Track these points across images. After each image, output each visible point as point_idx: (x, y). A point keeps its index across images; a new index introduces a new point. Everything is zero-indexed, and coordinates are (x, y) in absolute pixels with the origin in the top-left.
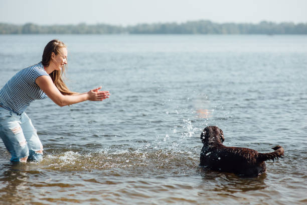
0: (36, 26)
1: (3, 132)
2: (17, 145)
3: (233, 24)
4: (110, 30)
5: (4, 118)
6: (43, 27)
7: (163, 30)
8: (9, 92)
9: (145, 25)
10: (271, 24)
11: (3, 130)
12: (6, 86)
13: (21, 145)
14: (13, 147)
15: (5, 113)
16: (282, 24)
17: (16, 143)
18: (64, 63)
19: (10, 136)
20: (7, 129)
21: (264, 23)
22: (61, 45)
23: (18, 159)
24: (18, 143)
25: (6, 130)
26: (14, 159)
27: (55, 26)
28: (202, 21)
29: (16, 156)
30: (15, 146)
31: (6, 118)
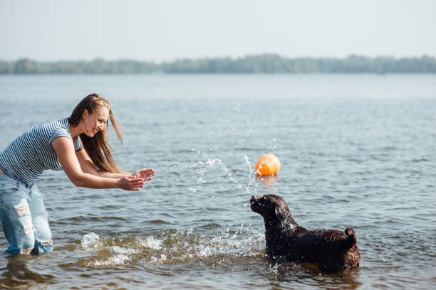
0: (34, 63)
1: (4, 211)
3: (310, 60)
4: (139, 68)
5: (8, 191)
6: (43, 64)
7: (212, 67)
8: (16, 153)
9: (187, 61)
10: (363, 59)
11: (4, 207)
12: (13, 145)
13: (26, 233)
14: (14, 233)
15: (10, 184)
16: (378, 59)
17: (19, 228)
19: (12, 218)
20: (10, 206)
21: (353, 57)
23: (18, 250)
24: (22, 228)
25: (8, 208)
26: (13, 250)
27: (61, 63)
28: (266, 56)
29: (17, 247)
30: (17, 232)
31: (11, 191)
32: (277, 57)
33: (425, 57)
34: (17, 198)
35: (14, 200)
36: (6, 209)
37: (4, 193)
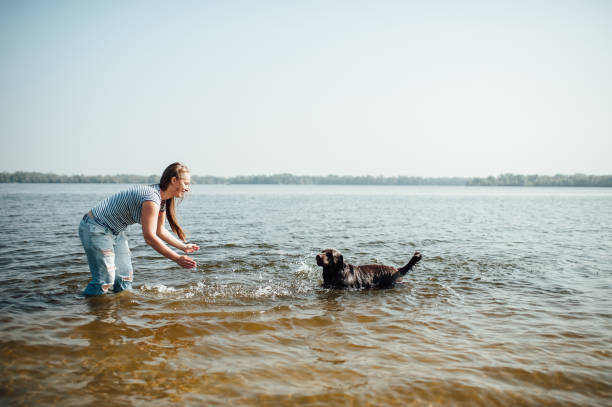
4: (217, 181)
5: (97, 235)
9: (242, 177)
16: (344, 178)
18: (186, 190)
22: (184, 170)
25: (95, 249)
28: (285, 175)
30: (101, 269)
31: (100, 235)
32: (290, 176)
33: (368, 177)
35: (102, 242)
37: (94, 235)
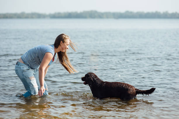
1: (24, 79)
2: (32, 87)
5: (25, 70)
7: (70, 16)
10: (131, 13)
11: (24, 77)
13: (35, 87)
14: (29, 88)
15: (26, 67)
16: (137, 13)
17: (31, 86)
18: (67, 48)
19: (28, 81)
20: (27, 77)
21: (127, 12)
24: (33, 85)
25: (26, 77)
28: (92, 11)
30: (31, 87)
31: (27, 70)
32: (96, 12)
34: (29, 73)
35: (28, 74)
36: (25, 78)
37: (23, 71)
